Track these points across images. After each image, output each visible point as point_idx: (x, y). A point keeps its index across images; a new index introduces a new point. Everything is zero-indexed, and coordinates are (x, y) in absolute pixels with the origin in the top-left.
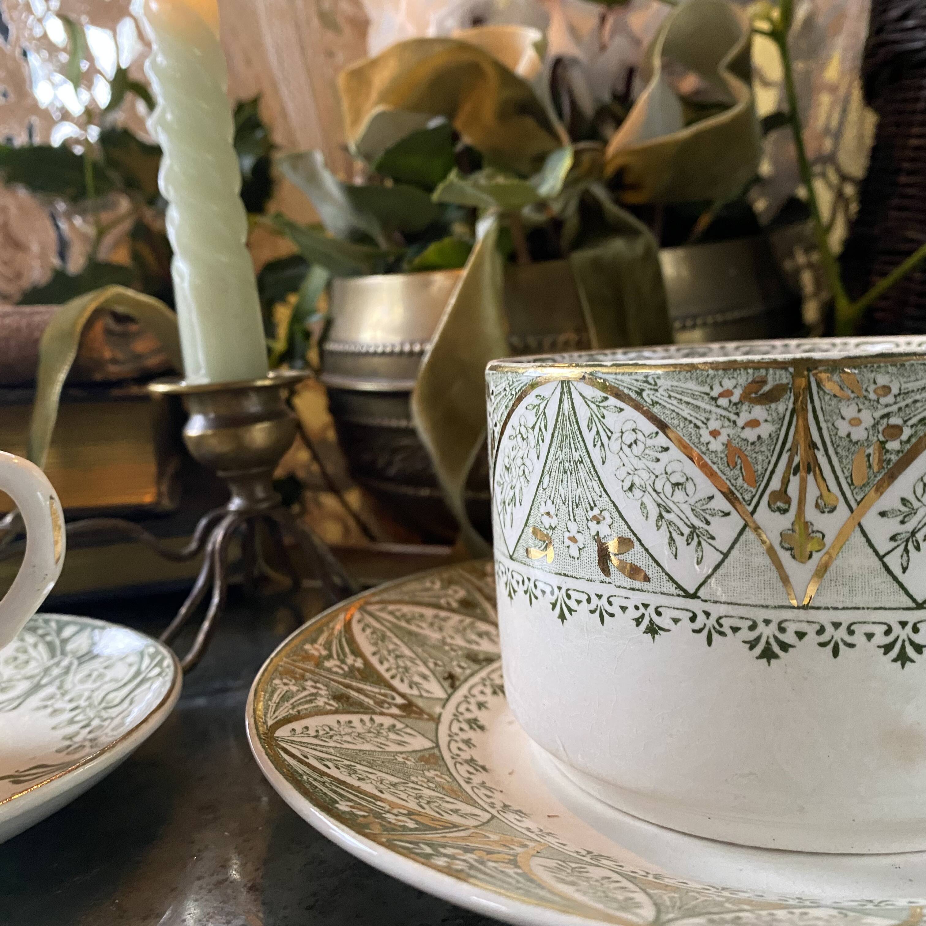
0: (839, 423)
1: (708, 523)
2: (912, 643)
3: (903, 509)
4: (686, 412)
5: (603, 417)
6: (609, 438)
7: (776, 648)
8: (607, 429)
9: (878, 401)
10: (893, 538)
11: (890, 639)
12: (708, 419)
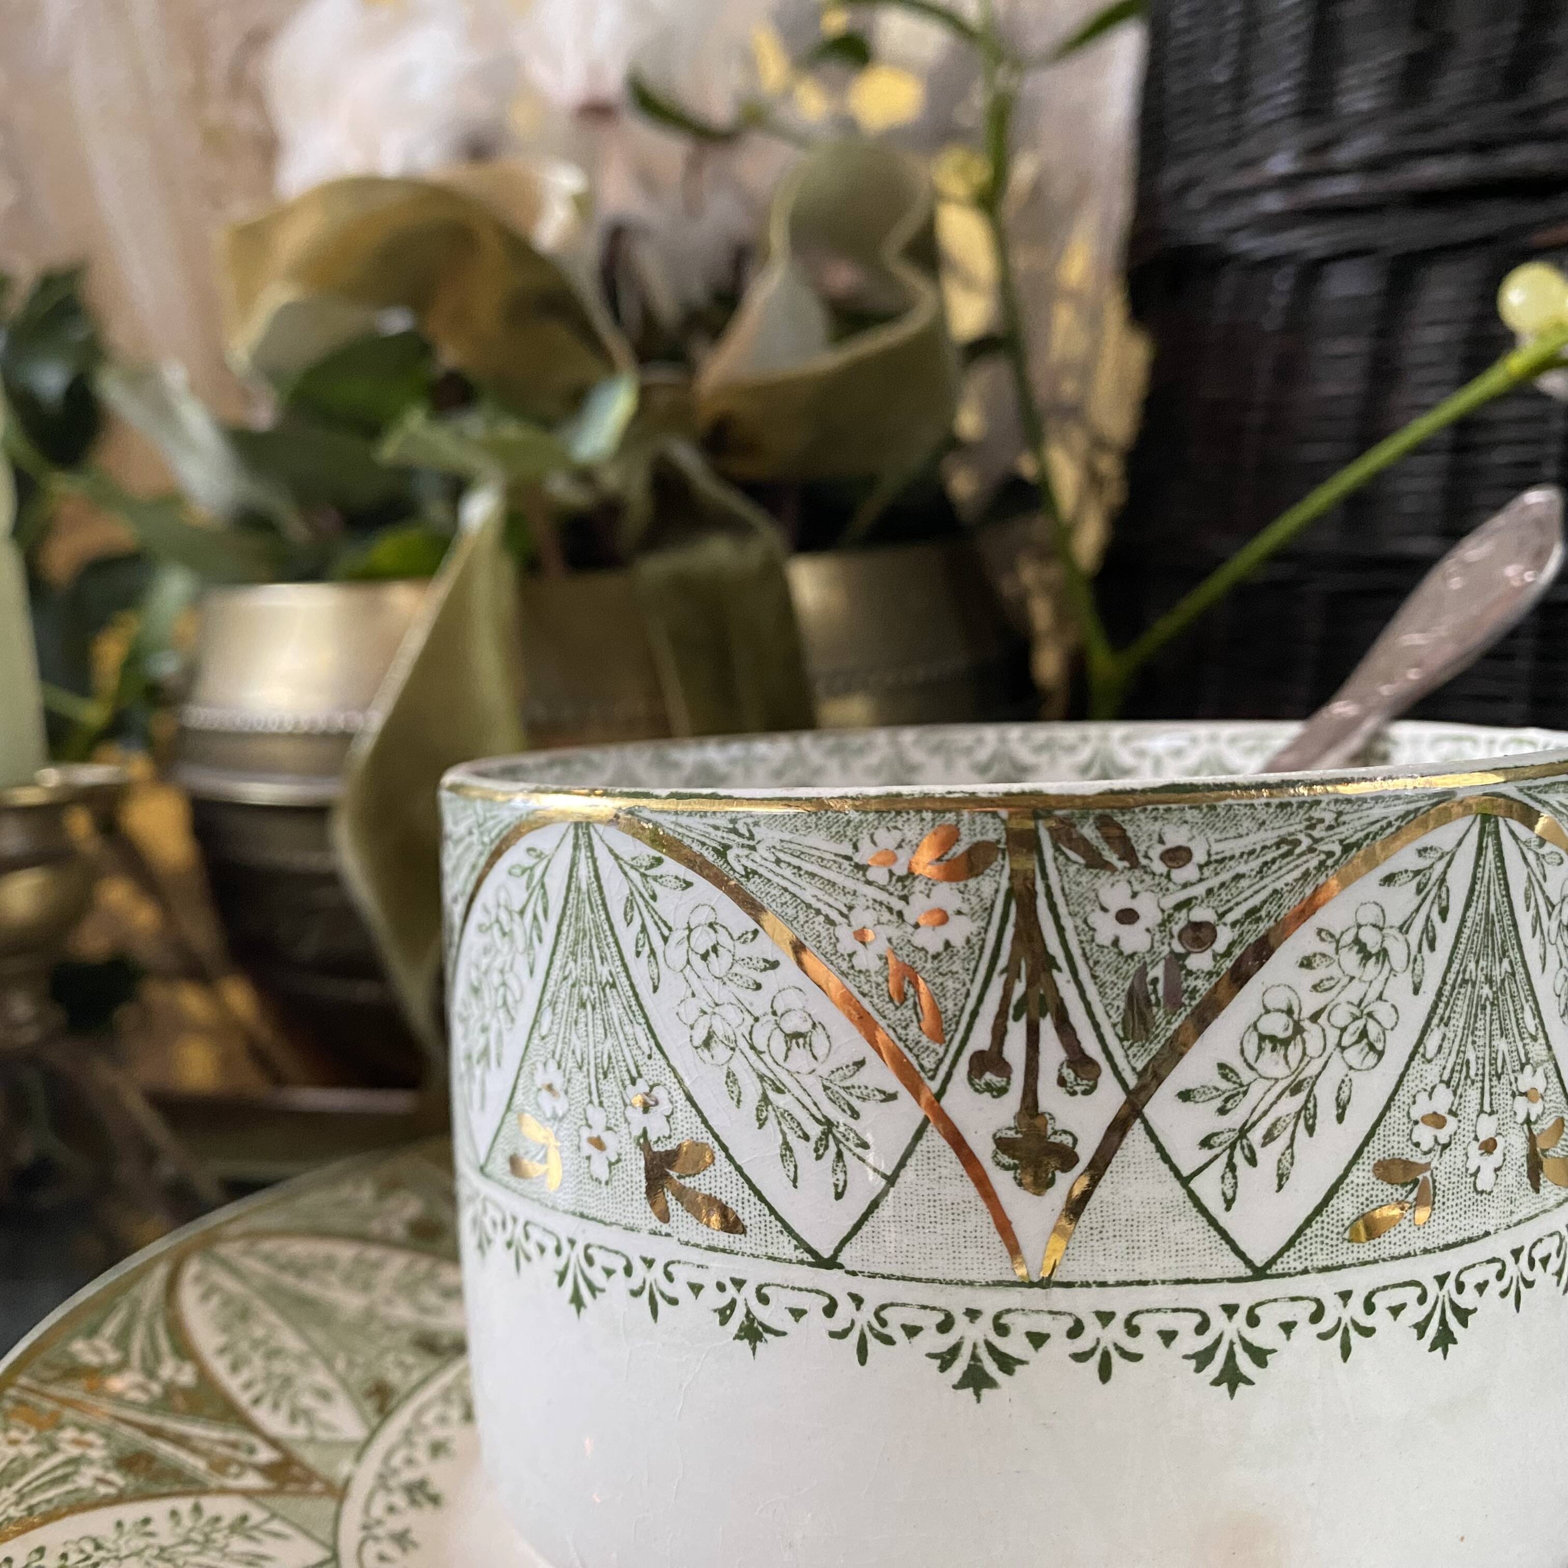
0: (1098, 919)
1: (855, 1115)
2: (1248, 1347)
3: (1224, 1085)
4: (809, 893)
5: (654, 897)
6: (665, 939)
7: (991, 1367)
8: (661, 922)
9: (1168, 877)
10: (1206, 1143)
11: (1207, 1340)
12: (851, 908)
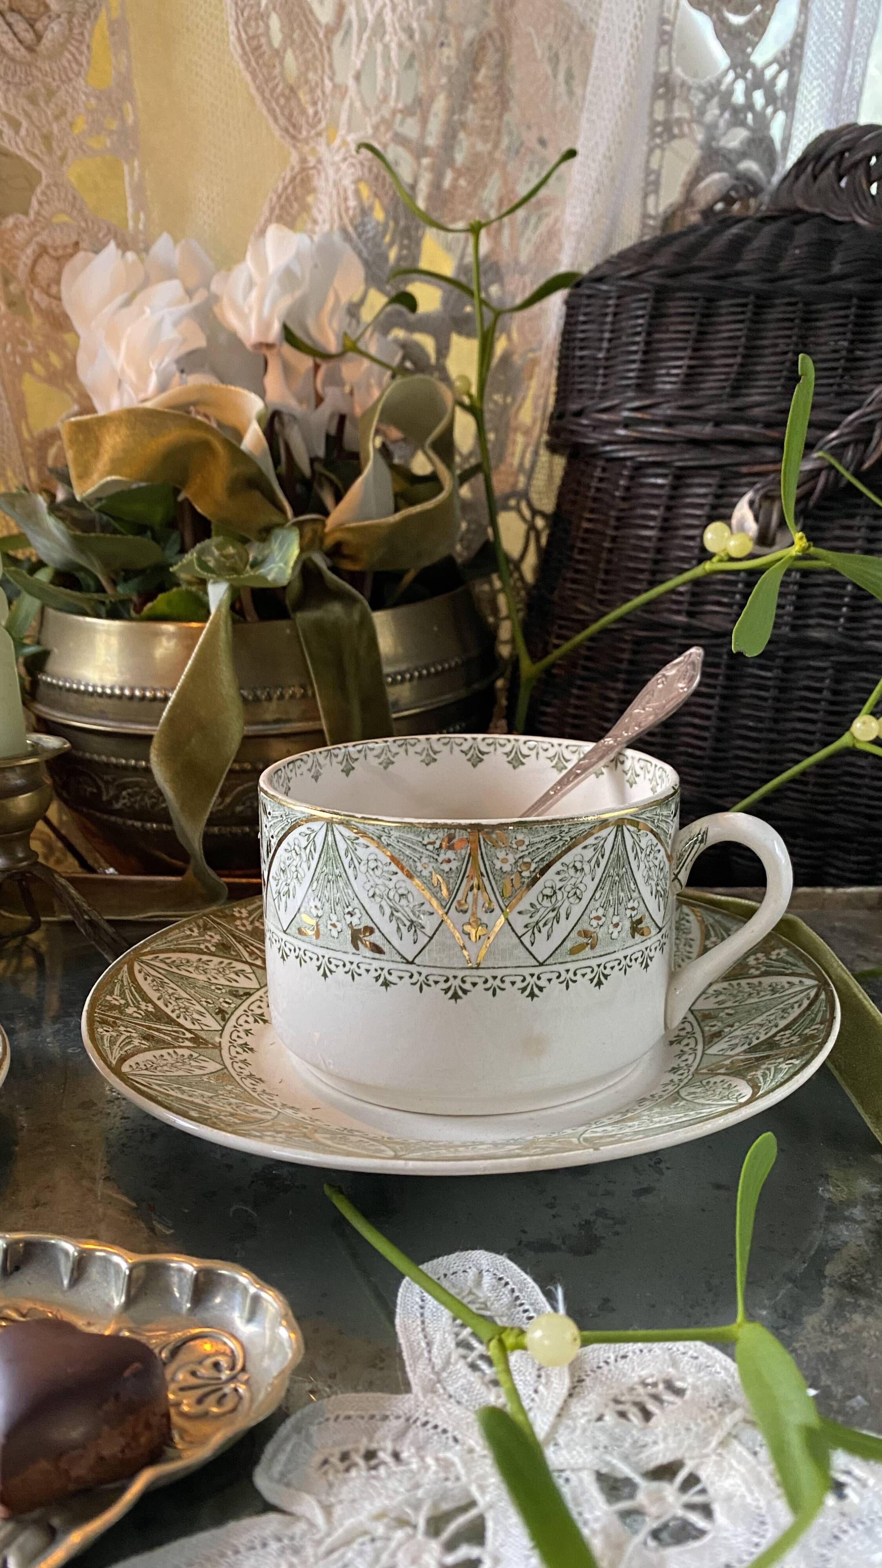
0: (495, 861)
2: (537, 986)
3: (532, 909)
4: (408, 852)
5: (356, 849)
6: (359, 863)
7: (460, 993)
8: (358, 858)
9: (517, 849)
10: (526, 926)
11: (525, 984)
12: (421, 857)
